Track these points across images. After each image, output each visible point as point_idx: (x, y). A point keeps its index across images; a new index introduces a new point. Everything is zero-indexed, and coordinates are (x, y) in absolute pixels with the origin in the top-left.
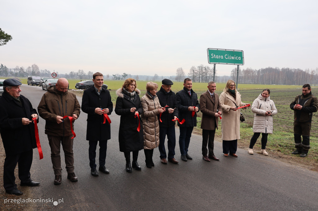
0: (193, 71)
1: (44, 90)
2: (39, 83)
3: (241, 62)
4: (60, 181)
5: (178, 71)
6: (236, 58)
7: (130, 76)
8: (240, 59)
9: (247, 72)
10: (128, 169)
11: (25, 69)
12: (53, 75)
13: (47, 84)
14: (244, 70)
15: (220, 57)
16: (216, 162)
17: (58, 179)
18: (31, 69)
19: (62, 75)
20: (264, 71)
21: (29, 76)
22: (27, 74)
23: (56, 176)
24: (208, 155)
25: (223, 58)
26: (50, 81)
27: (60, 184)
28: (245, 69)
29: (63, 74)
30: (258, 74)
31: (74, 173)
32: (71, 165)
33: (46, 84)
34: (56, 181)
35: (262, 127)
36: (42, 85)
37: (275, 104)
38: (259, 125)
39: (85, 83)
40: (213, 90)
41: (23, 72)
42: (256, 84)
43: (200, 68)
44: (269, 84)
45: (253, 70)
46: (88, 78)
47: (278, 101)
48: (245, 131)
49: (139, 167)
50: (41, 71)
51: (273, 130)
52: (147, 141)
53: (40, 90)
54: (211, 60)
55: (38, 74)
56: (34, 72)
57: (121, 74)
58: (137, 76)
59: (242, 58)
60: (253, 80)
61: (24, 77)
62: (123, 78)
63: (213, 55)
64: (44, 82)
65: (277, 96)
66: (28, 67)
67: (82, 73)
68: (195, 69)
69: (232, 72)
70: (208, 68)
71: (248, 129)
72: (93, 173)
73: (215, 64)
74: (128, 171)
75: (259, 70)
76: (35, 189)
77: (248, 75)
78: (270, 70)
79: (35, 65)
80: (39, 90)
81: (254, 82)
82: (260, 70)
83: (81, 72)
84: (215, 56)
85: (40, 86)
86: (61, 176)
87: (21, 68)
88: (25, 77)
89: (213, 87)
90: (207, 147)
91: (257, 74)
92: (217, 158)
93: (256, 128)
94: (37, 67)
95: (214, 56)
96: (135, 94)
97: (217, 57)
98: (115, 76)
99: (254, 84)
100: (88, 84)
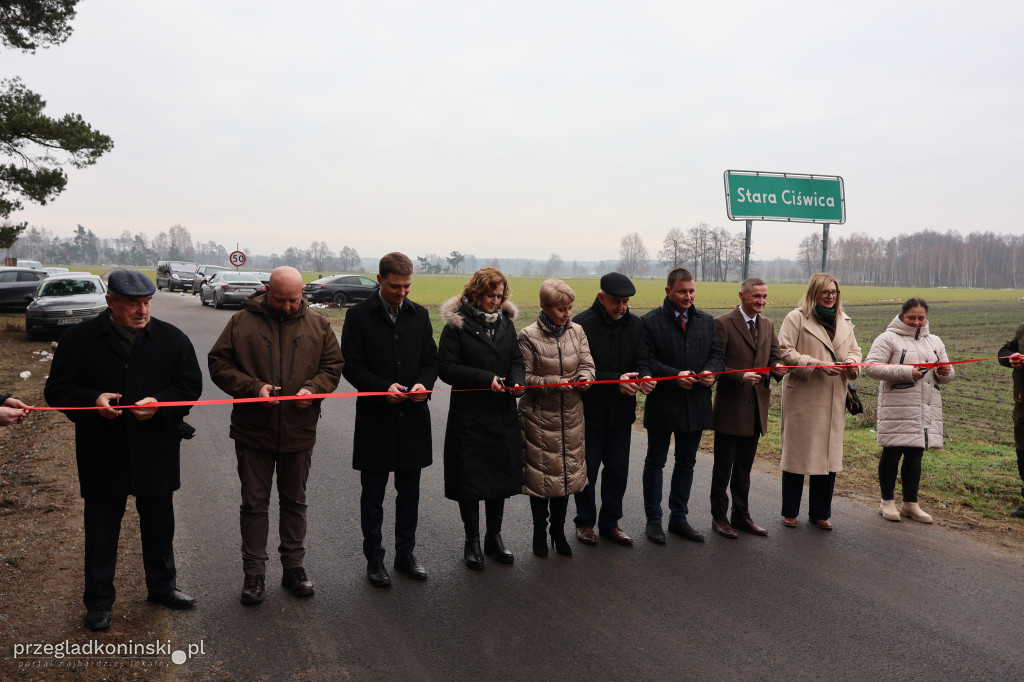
0: (676, 244)
1: (205, 304)
2: (192, 282)
3: (836, 213)
4: (259, 594)
5: (625, 243)
6: (819, 201)
7: (473, 260)
8: (832, 205)
9: (854, 245)
10: (473, 559)
11: (150, 240)
12: (233, 260)
13: (216, 288)
14: (842, 241)
15: (767, 198)
16: (758, 539)
17: (255, 587)
18: (169, 240)
19: (262, 257)
20: (907, 242)
21: (161, 263)
22: (156, 257)
23: (248, 578)
24: (729, 515)
25: (775, 201)
26: (224, 276)
27: (260, 602)
28: (847, 237)
29: (264, 255)
30: (887, 254)
31: (302, 570)
32: (296, 542)
33: (212, 287)
34: (248, 592)
35: (913, 425)
36: (201, 291)
37: (947, 349)
38: (902, 419)
39: (332, 282)
40: (759, 305)
41: (145, 249)
42: (882, 285)
43: (699, 235)
44: (928, 286)
45: (872, 240)
46: (342, 267)
47: (959, 342)
48: (851, 438)
49: (508, 552)
50: (198, 245)
51: (946, 436)
52: (532, 469)
53: (194, 307)
54: (737, 209)
55: (188, 256)
56: (177, 251)
57: (444, 254)
58: (496, 260)
59: (839, 201)
60: (874, 274)
61: (145, 264)
62: (451, 266)
63: (744, 193)
64: (205, 281)
65: (955, 326)
66: (157, 233)
67: (324, 253)
68: (682, 236)
69: (801, 246)
70: (723, 233)
71: (859, 433)
72: (374, 577)
73: (749, 223)
74: (473, 567)
75: (893, 241)
76: (183, 618)
77: (855, 255)
78: (928, 241)
79: (179, 227)
80: (191, 307)
81: (877, 279)
82: (897, 242)
83: (318, 248)
84: (748, 194)
85: (194, 294)
86: (262, 578)
87: (137, 237)
88: (150, 264)
89: (758, 296)
90: (728, 491)
91: (884, 253)
92: (761, 529)
93: (892, 430)
94: (186, 233)
95: (746, 198)
96: (499, 318)
97: (758, 198)
98: (425, 260)
99: (875, 285)
100: (340, 287)
